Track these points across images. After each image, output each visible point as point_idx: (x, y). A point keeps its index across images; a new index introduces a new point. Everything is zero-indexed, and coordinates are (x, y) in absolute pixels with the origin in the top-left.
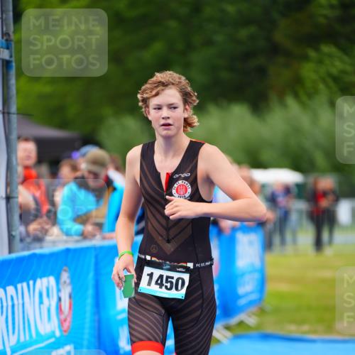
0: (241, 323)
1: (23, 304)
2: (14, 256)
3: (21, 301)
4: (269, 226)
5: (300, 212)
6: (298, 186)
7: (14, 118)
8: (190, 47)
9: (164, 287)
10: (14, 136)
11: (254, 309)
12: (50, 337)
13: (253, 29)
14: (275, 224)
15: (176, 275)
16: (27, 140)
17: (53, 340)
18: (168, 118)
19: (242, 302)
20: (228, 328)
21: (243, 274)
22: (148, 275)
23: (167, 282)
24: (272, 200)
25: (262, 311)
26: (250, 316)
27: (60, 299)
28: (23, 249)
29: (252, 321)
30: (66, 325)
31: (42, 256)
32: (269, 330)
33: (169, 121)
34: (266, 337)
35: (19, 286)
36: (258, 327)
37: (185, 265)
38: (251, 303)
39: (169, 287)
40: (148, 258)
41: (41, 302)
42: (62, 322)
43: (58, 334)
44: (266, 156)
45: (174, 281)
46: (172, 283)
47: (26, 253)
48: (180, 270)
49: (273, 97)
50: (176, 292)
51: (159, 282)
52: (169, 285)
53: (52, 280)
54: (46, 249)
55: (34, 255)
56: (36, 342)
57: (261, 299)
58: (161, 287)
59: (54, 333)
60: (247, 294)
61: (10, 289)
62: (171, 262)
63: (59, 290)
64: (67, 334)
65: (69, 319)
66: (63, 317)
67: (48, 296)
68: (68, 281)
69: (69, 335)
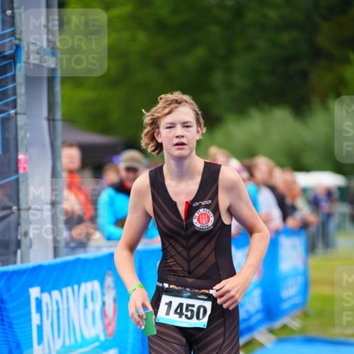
0: (285, 327)
1: (68, 309)
2: (59, 260)
3: (66, 306)
4: (312, 229)
5: (343, 215)
6: (340, 189)
7: (59, 125)
8: (231, 52)
9: (183, 317)
10: (59, 142)
11: (297, 312)
12: (95, 341)
13: (295, 34)
14: (318, 228)
15: (197, 303)
16: (70, 145)
17: (97, 344)
18: (183, 136)
19: (286, 305)
20: (271, 331)
21: (286, 278)
22: (166, 304)
23: (187, 310)
24: (315, 203)
25: (306, 315)
26: (294, 320)
27: (104, 304)
28: (67, 254)
29: (295, 324)
30: (111, 329)
31: (86, 261)
32: (313, 333)
33: (184, 140)
34: (310, 340)
35: (64, 290)
36: (302, 330)
37: (207, 292)
38: (294, 306)
39: (189, 316)
40: (166, 285)
41: (86, 307)
42: (106, 326)
43: (102, 338)
44: (308, 159)
45: (195, 309)
46: (192, 311)
47: (71, 258)
48: (201, 297)
49: (316, 101)
50: (198, 321)
51: (179, 311)
52: (189, 314)
53: (96, 284)
54: (90, 254)
55: (78, 260)
56: (82, 346)
57: (304, 302)
58: (180, 317)
59: (98, 336)
60: (290, 298)
61: (56, 294)
62: (191, 288)
63: (103, 295)
64: (111, 338)
65: (113, 323)
66: (107, 321)
67: (93, 300)
68: (112, 285)
69: (114, 339)
